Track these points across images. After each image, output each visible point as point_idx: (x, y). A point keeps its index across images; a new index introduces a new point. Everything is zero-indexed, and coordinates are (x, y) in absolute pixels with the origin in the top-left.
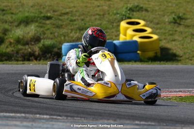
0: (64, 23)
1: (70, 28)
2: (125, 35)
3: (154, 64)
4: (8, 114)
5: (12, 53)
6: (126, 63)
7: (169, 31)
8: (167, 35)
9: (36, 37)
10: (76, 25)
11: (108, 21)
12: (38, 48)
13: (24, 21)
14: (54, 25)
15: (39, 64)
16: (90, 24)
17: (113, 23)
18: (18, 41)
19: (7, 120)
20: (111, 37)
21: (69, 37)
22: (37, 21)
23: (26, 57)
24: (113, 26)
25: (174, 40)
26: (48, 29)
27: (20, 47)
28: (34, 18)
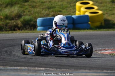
0: (37, 4)
1: (41, 7)
2: (80, 11)
3: (101, 31)
4: (16, 68)
5: (3, 25)
6: (82, 30)
7: (109, 8)
8: (108, 10)
9: (18, 14)
10: (45, 5)
11: (67, 2)
12: (20, 21)
13: (10, 4)
14: (30, 5)
15: (23, 33)
16: (55, 4)
17: (70, 3)
18: (7, 17)
19: (17, 72)
20: (70, 13)
21: (41, 14)
22: (19, 4)
23: (13, 28)
24: (71, 5)
25: (113, 14)
26: (27, 9)
27: (8, 21)
28: (17, 1)
